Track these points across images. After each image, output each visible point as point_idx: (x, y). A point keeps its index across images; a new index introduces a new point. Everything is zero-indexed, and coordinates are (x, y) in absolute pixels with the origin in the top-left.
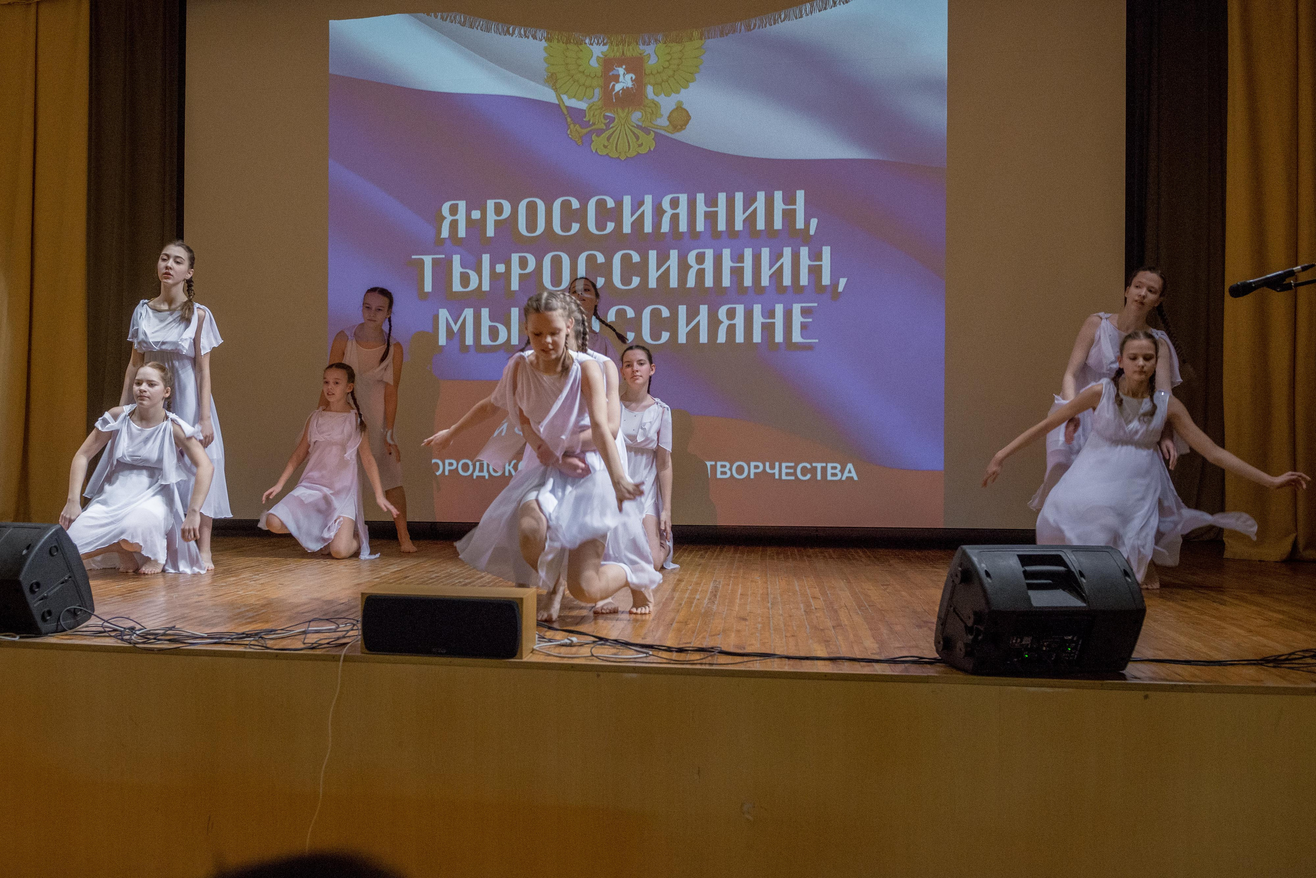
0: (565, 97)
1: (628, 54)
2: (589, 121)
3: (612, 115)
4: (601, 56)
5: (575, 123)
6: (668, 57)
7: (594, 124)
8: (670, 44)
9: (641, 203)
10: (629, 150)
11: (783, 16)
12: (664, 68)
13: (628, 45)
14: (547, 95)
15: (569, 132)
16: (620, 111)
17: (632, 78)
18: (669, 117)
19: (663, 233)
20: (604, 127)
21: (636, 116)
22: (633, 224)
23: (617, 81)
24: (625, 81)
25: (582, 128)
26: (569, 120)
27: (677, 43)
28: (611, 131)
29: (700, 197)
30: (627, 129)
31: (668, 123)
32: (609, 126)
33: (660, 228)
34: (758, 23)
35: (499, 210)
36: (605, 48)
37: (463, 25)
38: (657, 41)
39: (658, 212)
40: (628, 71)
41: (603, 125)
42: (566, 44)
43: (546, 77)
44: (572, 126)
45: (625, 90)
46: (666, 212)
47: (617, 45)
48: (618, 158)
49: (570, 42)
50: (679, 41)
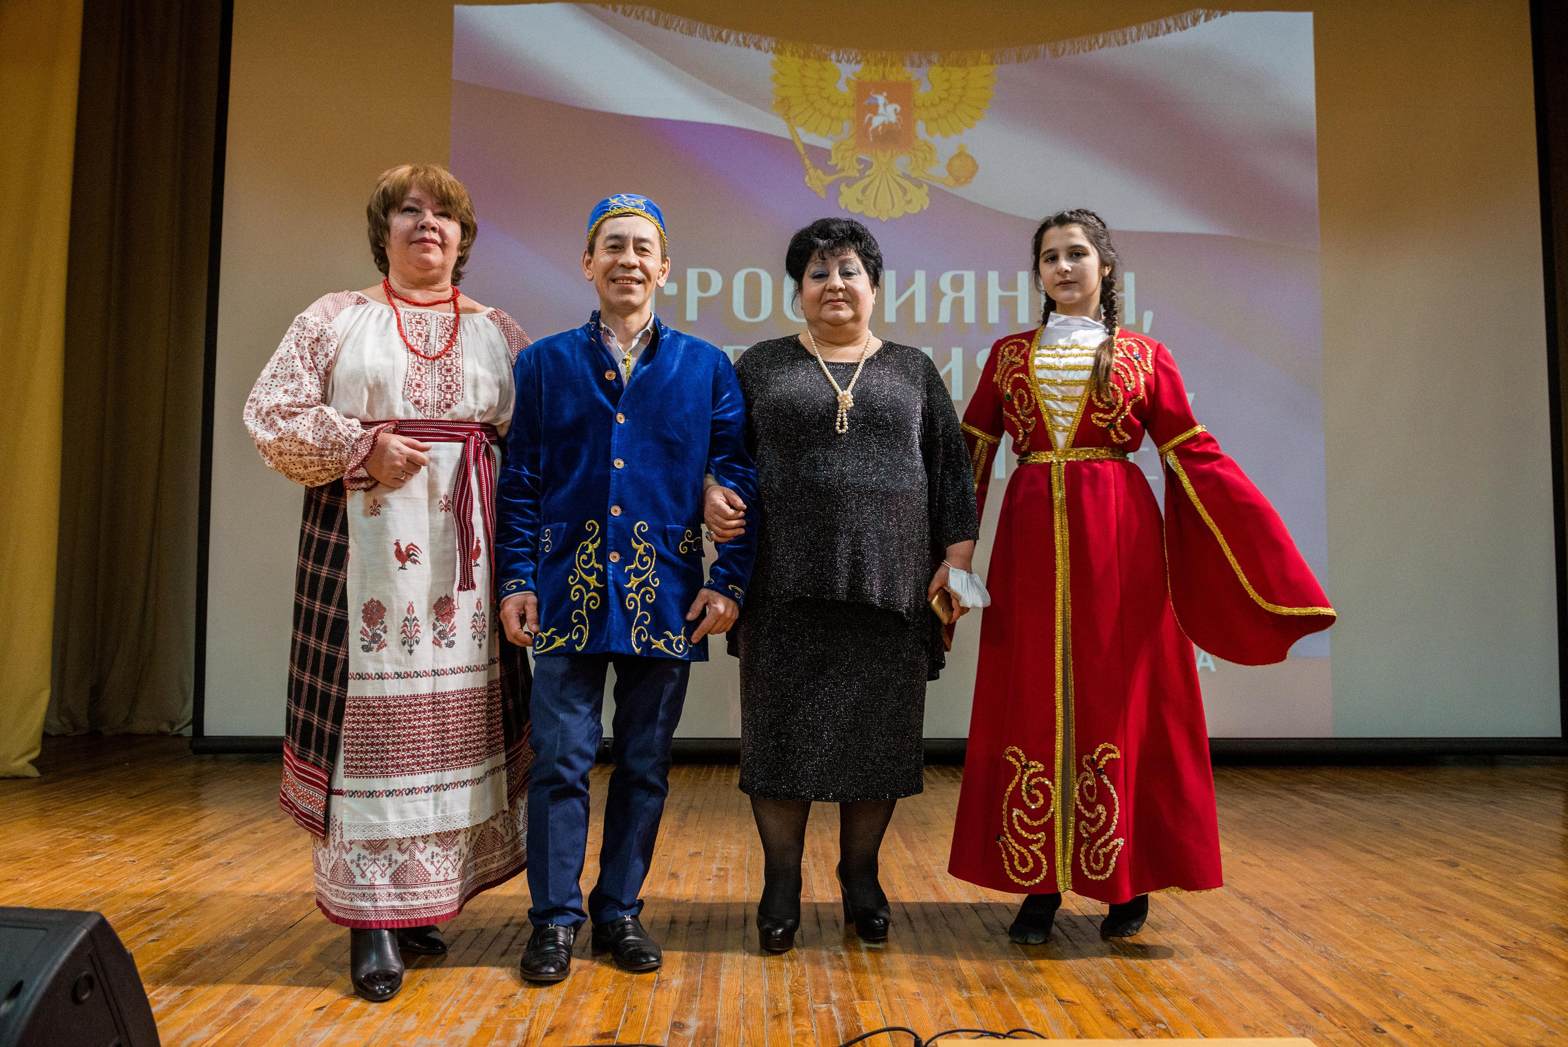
0: (800, 131)
1: (892, 78)
2: (836, 165)
3: (868, 159)
4: (853, 78)
5: (816, 167)
6: (946, 85)
7: (842, 170)
8: (950, 68)
9: (911, 281)
10: (893, 206)
11: (1101, 41)
12: (941, 100)
13: (892, 66)
14: (774, 125)
15: (807, 179)
16: (879, 153)
17: (896, 110)
18: (950, 164)
19: (941, 324)
20: (858, 175)
21: (902, 162)
22: (898, 310)
23: (875, 113)
24: (887, 113)
25: (824, 174)
26: (807, 162)
27: (958, 66)
28: (866, 181)
29: (993, 277)
30: (891, 180)
31: (947, 174)
32: (864, 172)
33: (937, 317)
34: (1068, 46)
35: (704, 283)
36: (858, 68)
37: (657, 25)
38: (930, 62)
39: (934, 295)
40: (890, 100)
41: (855, 171)
42: (804, 57)
43: (774, 102)
44: (811, 171)
45: (888, 127)
46: (944, 294)
47: (876, 65)
48: (877, 219)
49: (809, 57)
50: (960, 64)
